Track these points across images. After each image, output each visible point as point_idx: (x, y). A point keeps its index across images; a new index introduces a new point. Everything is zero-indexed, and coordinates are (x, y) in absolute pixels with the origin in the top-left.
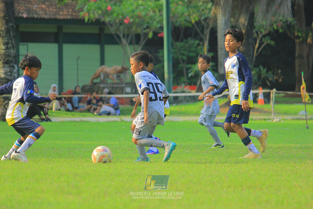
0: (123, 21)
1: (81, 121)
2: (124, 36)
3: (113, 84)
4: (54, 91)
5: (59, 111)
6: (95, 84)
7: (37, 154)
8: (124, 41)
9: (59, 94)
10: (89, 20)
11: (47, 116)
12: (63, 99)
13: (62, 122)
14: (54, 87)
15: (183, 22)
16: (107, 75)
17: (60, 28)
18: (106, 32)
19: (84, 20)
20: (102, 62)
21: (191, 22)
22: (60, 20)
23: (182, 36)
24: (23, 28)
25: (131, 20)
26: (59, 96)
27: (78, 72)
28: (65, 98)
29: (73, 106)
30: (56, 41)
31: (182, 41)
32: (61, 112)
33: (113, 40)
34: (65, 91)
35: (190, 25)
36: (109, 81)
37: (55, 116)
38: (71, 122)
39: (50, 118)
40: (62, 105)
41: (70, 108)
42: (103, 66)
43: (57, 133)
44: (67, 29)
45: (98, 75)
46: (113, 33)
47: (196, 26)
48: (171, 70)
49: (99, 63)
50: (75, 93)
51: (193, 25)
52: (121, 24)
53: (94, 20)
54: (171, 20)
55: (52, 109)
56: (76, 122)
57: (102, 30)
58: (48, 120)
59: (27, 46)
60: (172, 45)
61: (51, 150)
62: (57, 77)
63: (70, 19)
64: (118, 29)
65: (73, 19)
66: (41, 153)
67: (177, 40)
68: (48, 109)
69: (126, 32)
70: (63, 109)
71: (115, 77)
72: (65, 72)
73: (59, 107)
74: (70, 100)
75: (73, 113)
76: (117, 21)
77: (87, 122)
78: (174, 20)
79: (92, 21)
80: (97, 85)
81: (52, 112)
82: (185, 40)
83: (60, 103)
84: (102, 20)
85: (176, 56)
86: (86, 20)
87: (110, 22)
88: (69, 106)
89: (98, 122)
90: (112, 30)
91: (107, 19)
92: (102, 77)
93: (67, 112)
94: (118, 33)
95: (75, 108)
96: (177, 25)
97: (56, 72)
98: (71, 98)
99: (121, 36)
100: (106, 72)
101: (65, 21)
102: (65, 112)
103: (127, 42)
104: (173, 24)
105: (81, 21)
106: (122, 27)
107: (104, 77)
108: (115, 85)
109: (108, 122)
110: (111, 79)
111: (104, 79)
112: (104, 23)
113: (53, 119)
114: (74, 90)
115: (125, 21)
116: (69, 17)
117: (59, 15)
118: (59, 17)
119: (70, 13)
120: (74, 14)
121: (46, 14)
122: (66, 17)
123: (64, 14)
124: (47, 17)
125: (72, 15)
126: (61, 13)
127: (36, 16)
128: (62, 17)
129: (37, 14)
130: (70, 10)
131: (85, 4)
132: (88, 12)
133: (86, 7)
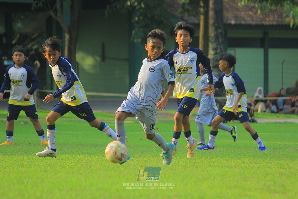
1: (286, 122)
4: (260, 93)
5: (264, 113)
7: (243, 154)
9: (265, 96)
10: (294, 25)
11: (253, 118)
12: (268, 101)
13: (267, 123)
14: (260, 90)
17: (266, 34)
19: (289, 25)
22: (267, 26)
24: (232, 34)
26: (264, 99)
27: (283, 75)
28: (270, 100)
29: (277, 108)
30: (262, 45)
32: (266, 113)
34: (270, 93)
37: (260, 118)
38: (275, 123)
39: (256, 119)
40: (267, 107)
41: (275, 110)
43: (262, 134)
44: (272, 34)
50: (280, 95)
55: (257, 111)
58: (254, 121)
59: (235, 51)
61: (257, 150)
62: (262, 80)
63: (276, 25)
65: (279, 25)
66: (248, 153)
68: (254, 111)
70: (268, 111)
72: (270, 75)
73: (264, 109)
74: (275, 102)
75: (278, 115)
77: (292, 123)
79: (297, 26)
81: (258, 114)
83: (265, 105)
86: (291, 26)
88: (274, 108)
93: (272, 114)
95: (279, 111)
97: (262, 75)
98: (276, 100)
101: (271, 27)
102: (270, 113)
105: (286, 27)
113: (259, 120)
114: (279, 93)
116: (275, 23)
117: (265, 21)
118: (265, 23)
119: (276, 19)
120: (280, 20)
121: (253, 20)
122: (271, 23)
123: (270, 20)
124: (253, 23)
125: (278, 21)
126: (267, 19)
127: (243, 22)
128: (268, 23)
129: (244, 20)
130: (276, 16)
131: (291, 10)
132: (294, 17)
133: (291, 13)
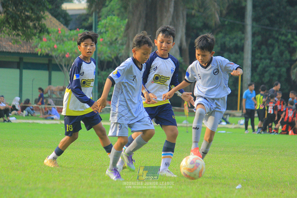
0: (65, 56)
1: (33, 123)
2: (65, 65)
3: (57, 98)
8: (65, 69)
10: (41, 54)
15: (106, 58)
16: (53, 92)
17: (21, 59)
18: (53, 62)
19: (38, 54)
20: (50, 83)
21: (111, 58)
22: (22, 53)
23: (105, 67)
25: (70, 55)
27: (32, 89)
30: (18, 67)
31: (105, 70)
33: (58, 68)
35: (111, 60)
36: (54, 96)
38: (26, 123)
42: (50, 86)
44: (25, 60)
45: (46, 91)
46: (58, 63)
47: (115, 61)
48: (97, 90)
49: (47, 83)
51: (113, 60)
52: (63, 57)
53: (45, 54)
54: (97, 56)
56: (29, 123)
57: (50, 61)
58: (9, 121)
60: (98, 73)
62: (18, 92)
63: (28, 53)
64: (61, 61)
65: (30, 53)
67: (102, 70)
69: (66, 64)
71: (58, 93)
72: (24, 89)
76: (61, 55)
77: (37, 123)
78: (100, 56)
79: (43, 55)
82: (107, 70)
84: (50, 54)
85: (101, 81)
86: (39, 54)
87: (55, 56)
89: (44, 124)
90: (57, 62)
91: (54, 54)
92: (49, 93)
94: (61, 63)
96: (102, 59)
97: (18, 89)
99: (63, 65)
100: (52, 90)
101: (25, 54)
103: (67, 69)
104: (99, 58)
105: (35, 55)
106: (64, 60)
107: (51, 93)
108: (58, 99)
109: (52, 124)
110: (56, 95)
111: (51, 95)
112: (51, 56)
113: (13, 121)
115: (66, 56)
116: (28, 52)
117: (21, 50)
118: (20, 51)
119: (29, 49)
120: (31, 49)
121: (12, 49)
122: (25, 52)
123: (24, 49)
125: (30, 50)
126: (22, 48)
128: (23, 52)
129: (6, 49)
130: (29, 47)
131: (39, 43)
132: (41, 48)
133: (39, 45)
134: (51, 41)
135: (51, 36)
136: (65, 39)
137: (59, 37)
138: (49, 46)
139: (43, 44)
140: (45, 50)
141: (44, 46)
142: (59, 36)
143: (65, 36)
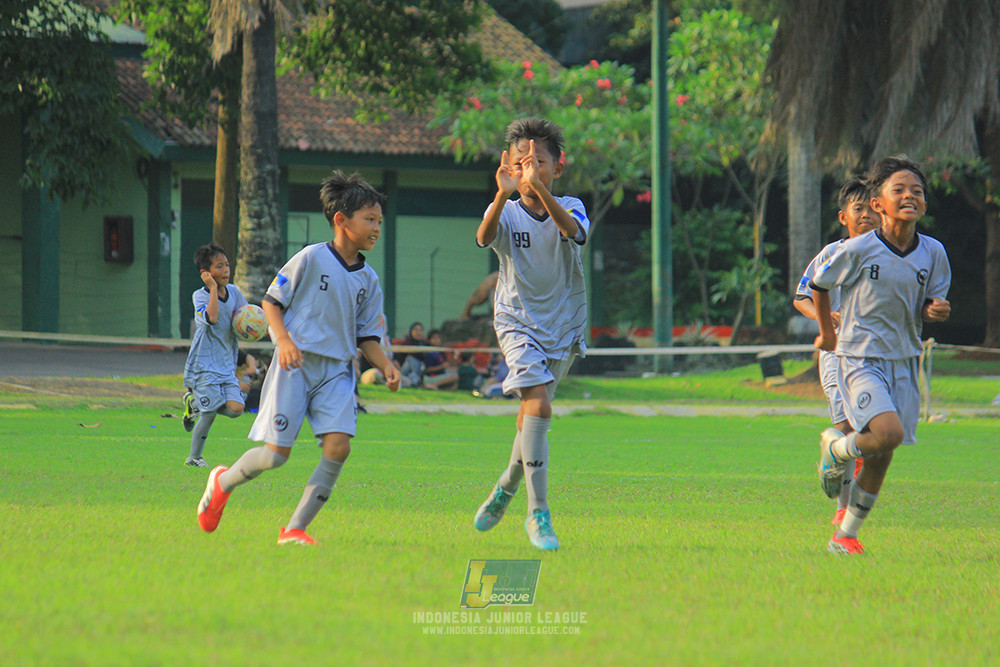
1: (441, 413)
6: (477, 318)
10: (464, 157)
13: (393, 414)
15: (702, 165)
17: (389, 177)
19: (453, 158)
21: (719, 164)
22: (391, 156)
23: (697, 199)
24: (298, 176)
25: (571, 159)
27: (432, 288)
31: (698, 210)
35: (718, 172)
37: (374, 399)
39: (362, 403)
42: (496, 274)
44: (407, 180)
45: (483, 295)
47: (733, 175)
48: (669, 285)
49: (486, 265)
51: (725, 172)
53: (476, 158)
54: (670, 159)
56: (427, 414)
59: (308, 220)
60: (674, 222)
63: (416, 155)
65: (423, 155)
67: (686, 209)
72: (400, 287)
75: (419, 392)
77: (457, 415)
78: (679, 160)
79: (472, 159)
80: (481, 322)
82: (706, 210)
85: (681, 250)
86: (458, 158)
89: (482, 417)
96: (685, 171)
101: (404, 159)
104: (675, 170)
105: (444, 161)
116: (413, 150)
117: (388, 143)
118: (388, 149)
119: (417, 140)
120: (426, 141)
121: (356, 142)
122: (404, 150)
123: (402, 143)
124: (357, 148)
125: (421, 145)
126: (393, 138)
127: (330, 146)
128: (395, 150)
129: (333, 140)
130: (417, 131)
131: (454, 117)
132: (462, 135)
133: (457, 123)
134: (498, 108)
135: (496, 89)
136: (547, 99)
137: (528, 93)
138: (490, 128)
139: (470, 118)
140: (476, 141)
141: (474, 127)
142: (525, 89)
143: (549, 89)
